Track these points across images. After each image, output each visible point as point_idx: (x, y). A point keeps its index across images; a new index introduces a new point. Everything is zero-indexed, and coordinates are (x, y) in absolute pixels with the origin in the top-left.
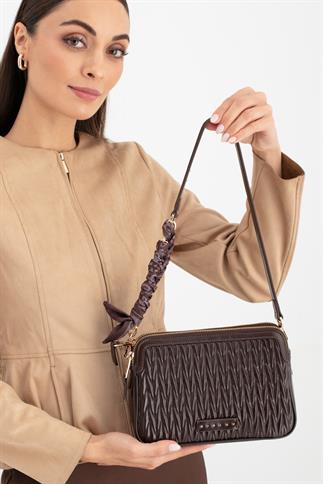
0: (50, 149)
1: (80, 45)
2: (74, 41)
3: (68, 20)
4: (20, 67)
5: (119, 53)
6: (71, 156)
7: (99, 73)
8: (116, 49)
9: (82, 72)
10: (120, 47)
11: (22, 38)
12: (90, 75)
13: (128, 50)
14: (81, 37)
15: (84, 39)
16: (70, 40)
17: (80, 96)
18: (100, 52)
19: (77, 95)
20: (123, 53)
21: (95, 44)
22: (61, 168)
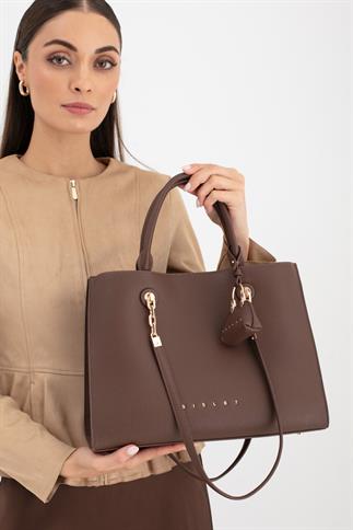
1: (65, 62)
2: (59, 60)
3: (49, 40)
4: (22, 93)
5: (108, 65)
7: (85, 87)
8: (105, 61)
9: (70, 88)
10: (108, 59)
11: (21, 66)
12: (77, 89)
14: (63, 55)
15: (67, 56)
16: (54, 59)
17: (73, 112)
18: (85, 67)
19: (68, 113)
21: (78, 60)
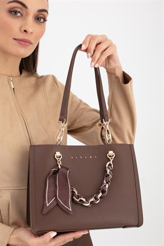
0: (4, 75)
1: (19, 14)
2: (16, 12)
5: (42, 20)
6: (16, 79)
7: (30, 30)
8: (41, 17)
9: (20, 30)
10: (42, 16)
12: (25, 31)
13: (48, 19)
14: (19, 10)
15: (21, 11)
16: (13, 12)
18: (31, 19)
19: (19, 43)
20: (45, 20)
21: (27, 14)
22: (10, 85)
